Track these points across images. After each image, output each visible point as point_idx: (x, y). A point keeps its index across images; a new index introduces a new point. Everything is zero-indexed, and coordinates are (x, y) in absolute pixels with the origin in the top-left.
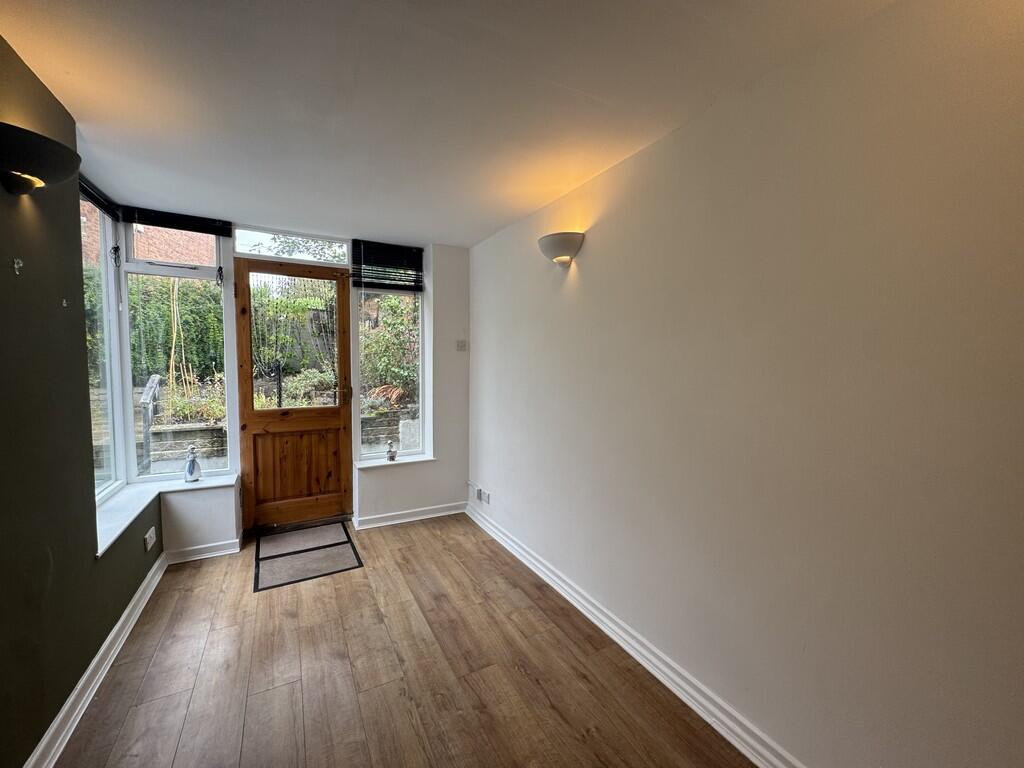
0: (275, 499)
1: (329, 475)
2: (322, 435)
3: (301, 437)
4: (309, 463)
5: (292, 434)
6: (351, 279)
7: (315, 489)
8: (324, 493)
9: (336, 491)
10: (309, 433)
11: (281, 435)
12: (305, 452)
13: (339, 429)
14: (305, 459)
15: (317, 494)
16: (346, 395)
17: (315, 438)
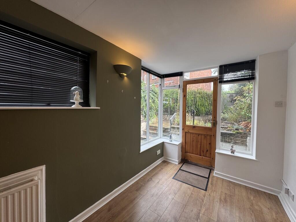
0: (190, 153)
1: (207, 151)
2: (205, 136)
3: (199, 135)
4: (201, 145)
5: (196, 134)
6: (218, 81)
7: (202, 154)
8: (205, 157)
9: (209, 157)
10: (201, 135)
11: (193, 133)
12: (200, 141)
13: (212, 135)
14: (199, 143)
15: (202, 156)
16: (215, 124)
17: (203, 137)
